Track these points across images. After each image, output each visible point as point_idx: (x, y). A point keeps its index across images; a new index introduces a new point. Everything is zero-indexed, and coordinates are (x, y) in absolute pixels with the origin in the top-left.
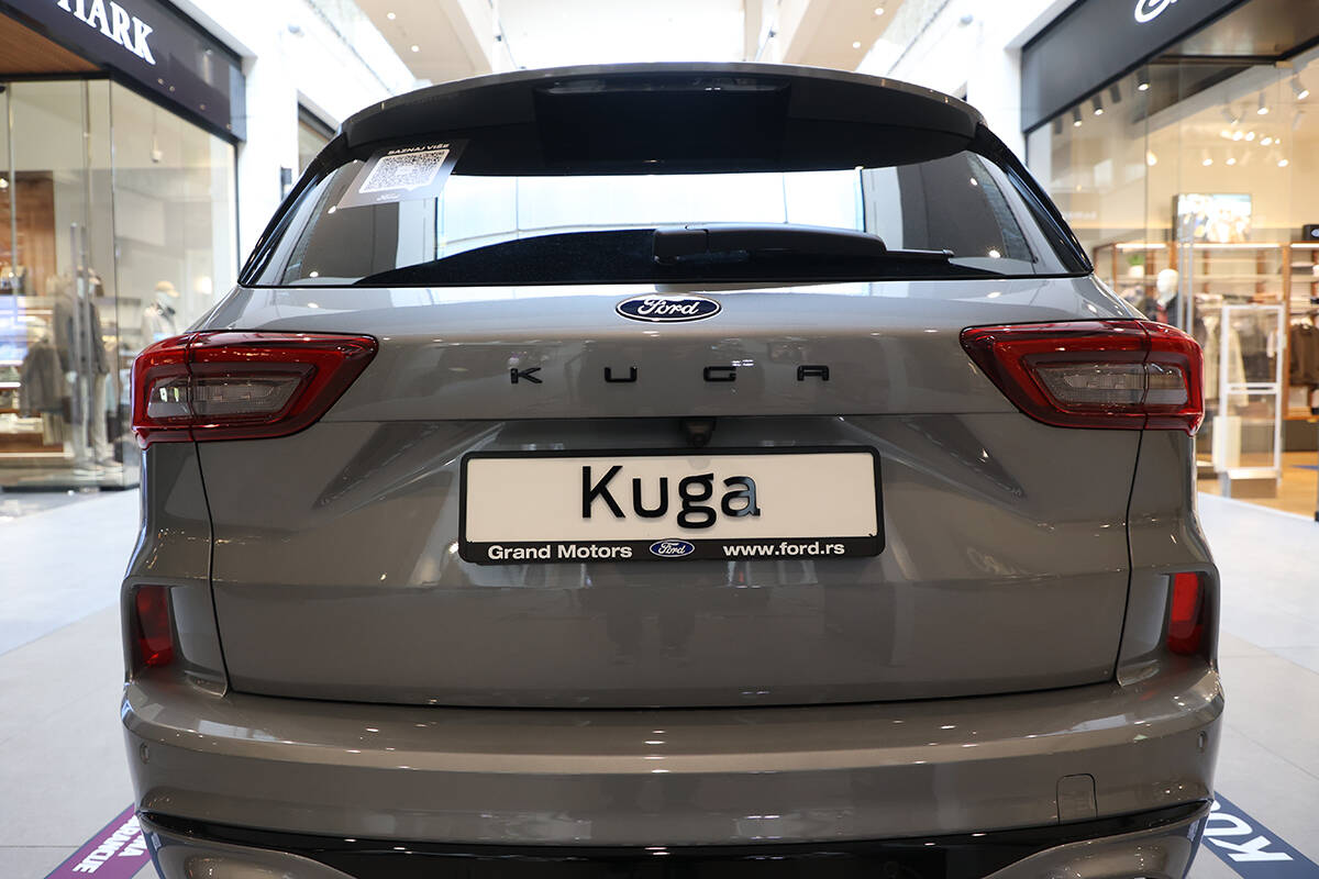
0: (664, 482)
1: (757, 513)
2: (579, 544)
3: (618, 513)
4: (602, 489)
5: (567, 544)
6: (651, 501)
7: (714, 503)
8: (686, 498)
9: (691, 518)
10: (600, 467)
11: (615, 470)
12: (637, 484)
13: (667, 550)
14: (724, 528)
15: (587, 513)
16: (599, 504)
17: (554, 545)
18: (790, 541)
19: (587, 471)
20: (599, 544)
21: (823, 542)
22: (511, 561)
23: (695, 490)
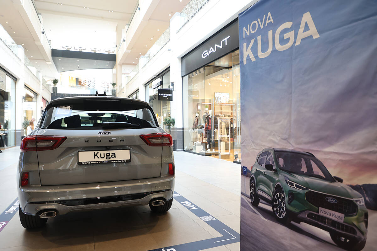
0: (104, 154)
1: (116, 157)
2: (93, 162)
3: (98, 158)
4: (96, 155)
5: (92, 162)
6: (102, 156)
7: (110, 156)
8: (107, 156)
9: (107, 158)
10: (96, 152)
11: (98, 153)
12: (101, 154)
13: (105, 162)
14: (112, 159)
15: (94, 158)
16: (96, 157)
17: (90, 162)
18: (120, 160)
19: (94, 153)
20: (96, 162)
21: (124, 160)
22: (85, 164)
23: (108, 155)
